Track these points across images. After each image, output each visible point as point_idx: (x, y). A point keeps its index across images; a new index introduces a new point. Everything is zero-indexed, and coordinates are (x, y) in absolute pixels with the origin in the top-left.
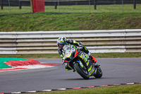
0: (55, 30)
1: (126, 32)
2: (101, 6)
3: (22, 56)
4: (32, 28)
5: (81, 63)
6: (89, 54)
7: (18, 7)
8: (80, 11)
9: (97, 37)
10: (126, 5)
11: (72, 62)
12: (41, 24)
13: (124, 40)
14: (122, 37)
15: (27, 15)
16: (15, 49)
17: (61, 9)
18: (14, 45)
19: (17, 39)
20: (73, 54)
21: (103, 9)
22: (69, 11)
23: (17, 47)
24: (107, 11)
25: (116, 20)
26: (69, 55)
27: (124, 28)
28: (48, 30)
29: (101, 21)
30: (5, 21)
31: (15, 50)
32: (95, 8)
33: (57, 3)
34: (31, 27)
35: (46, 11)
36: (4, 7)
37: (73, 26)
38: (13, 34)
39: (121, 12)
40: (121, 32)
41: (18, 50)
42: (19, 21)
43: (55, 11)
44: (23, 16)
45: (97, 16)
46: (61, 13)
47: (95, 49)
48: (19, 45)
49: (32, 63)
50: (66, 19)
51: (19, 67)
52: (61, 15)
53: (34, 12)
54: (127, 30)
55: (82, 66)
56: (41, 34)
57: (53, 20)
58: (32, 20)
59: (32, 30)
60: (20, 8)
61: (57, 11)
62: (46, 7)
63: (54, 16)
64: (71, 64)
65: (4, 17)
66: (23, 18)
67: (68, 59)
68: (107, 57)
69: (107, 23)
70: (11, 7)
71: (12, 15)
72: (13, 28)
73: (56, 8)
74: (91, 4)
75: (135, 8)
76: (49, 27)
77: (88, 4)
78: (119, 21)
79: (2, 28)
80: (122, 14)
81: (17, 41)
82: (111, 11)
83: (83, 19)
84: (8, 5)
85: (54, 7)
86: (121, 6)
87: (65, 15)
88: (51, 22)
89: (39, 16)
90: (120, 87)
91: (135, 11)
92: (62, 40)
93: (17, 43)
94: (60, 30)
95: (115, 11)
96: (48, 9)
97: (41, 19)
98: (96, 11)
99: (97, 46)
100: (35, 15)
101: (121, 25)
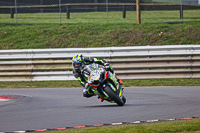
0: (11, 47)
1: (112, 51)
2: (76, 14)
8: (47, 21)
10: (112, 13)
17: (19, 18)
20: (102, 75)
22: (31, 21)
24: (84, 21)
25: (97, 34)
27: (109, 45)
28: (1, 49)
29: (76, 35)
32: (68, 18)
33: (14, 9)
37: (37, 42)
39: (106, 22)
40: (105, 51)
43: (10, 21)
45: (71, 29)
46: (20, 25)
47: (68, 75)
50: (27, 32)
52: (19, 27)
54: (113, 48)
57: (8, 34)
61: (14, 21)
63: (10, 28)
69: (84, 38)
73: (12, 17)
74: (62, 11)
75: (124, 17)
76: (2, 44)
77: (58, 11)
78: (102, 36)
80: (107, 25)
82: (91, 21)
83: (51, 32)
85: (10, 15)
86: (104, 14)
87: (26, 27)
88: (5, 36)
90: (102, 129)
91: (124, 21)
92: (79, 58)
94: (17, 48)
95: (96, 21)
96: (2, 18)
98: (69, 21)
99: (71, 70)
101: (105, 41)
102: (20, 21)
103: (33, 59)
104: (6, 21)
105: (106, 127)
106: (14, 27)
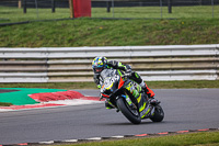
0: (108, 44)
1: (218, 49)
2: (178, 8)
3: (56, 85)
4: (72, 43)
5: (128, 99)
6: (143, 84)
7: (51, 10)
8: (147, 16)
9: (173, 57)
10: (218, 6)
11: (114, 96)
12: (86, 36)
13: (214, 61)
14: (212, 56)
15: (64, 22)
16: (45, 74)
17: (116, 12)
18: (44, 68)
19: (48, 59)
20: (116, 84)
21: (182, 13)
22: (129, 16)
23: (48, 71)
24: (187, 16)
25: (202, 29)
26: (109, 86)
28: (96, 45)
29: (178, 31)
30: (30, 31)
31: (45, 77)
32: (170, 12)
33: (110, 3)
34: (70, 41)
35: (93, 15)
36: (28, 10)
37: (136, 39)
38: (42, 52)
39: (210, 17)
40: (210, 49)
41: (50, 77)
42: (51, 31)
43: (107, 15)
44: (58, 24)
45: (172, 24)
46: (117, 19)
47: (170, 75)
48: (51, 68)
49: (71, 97)
50: (125, 28)
51: (50, 102)
52: (116, 22)
53: (74, 17)
55: (130, 103)
56: (86, 51)
57: (104, 30)
58: (71, 30)
59: (72, 46)
60: (54, 11)
61: (111, 15)
62: (93, 9)
63: (106, 23)
64: (113, 100)
65: (28, 25)
66: (59, 27)
67: (107, 92)
68: (187, 87)
69: (187, 34)
70: (40, 10)
71: (41, 22)
72: (42, 42)
73: (109, 11)
74: (163, 5)
76: (98, 41)
77: (159, 5)
78: (207, 31)
79: (25, 42)
80: (212, 20)
81: (49, 62)
82: (195, 16)
83: (151, 28)
84: (34, 6)
85: (106, 9)
86: (209, 8)
87: (123, 22)
88: (100, 32)
89: (82, 24)
90: (208, 134)
92: (100, 61)
93: (48, 65)
94: (115, 45)
95: (200, 16)
96: (97, 12)
97: (85, 28)
98: (171, 16)
99: (173, 69)
100: (77, 21)
101: (210, 38)
102: (117, 15)
103: (131, 58)
104: (102, 15)
105: (212, 132)
106: (110, 23)
